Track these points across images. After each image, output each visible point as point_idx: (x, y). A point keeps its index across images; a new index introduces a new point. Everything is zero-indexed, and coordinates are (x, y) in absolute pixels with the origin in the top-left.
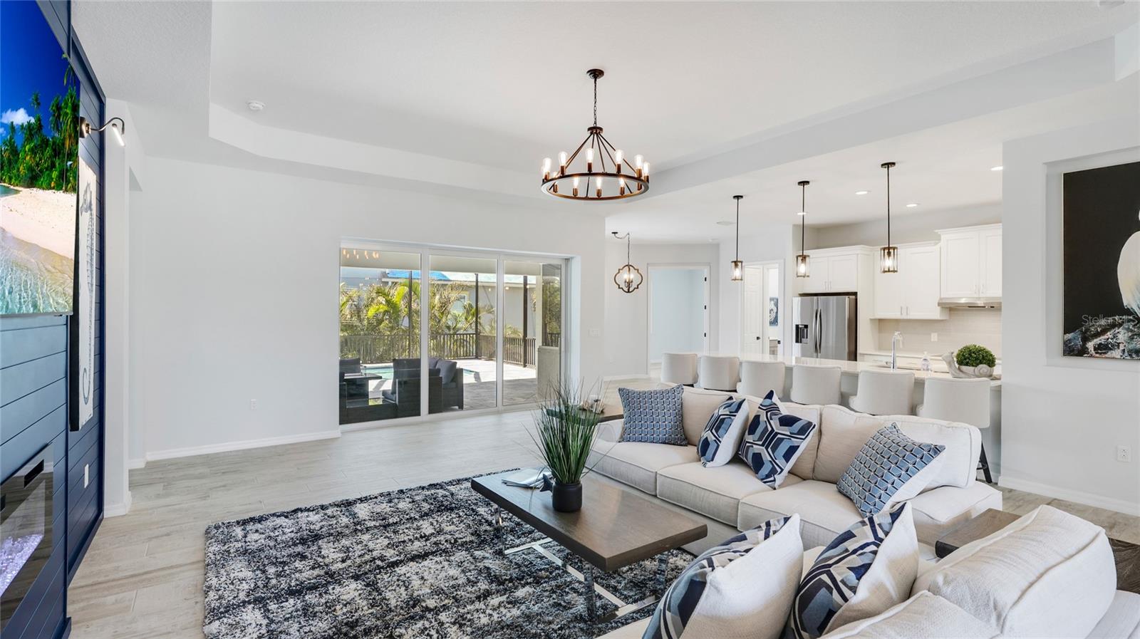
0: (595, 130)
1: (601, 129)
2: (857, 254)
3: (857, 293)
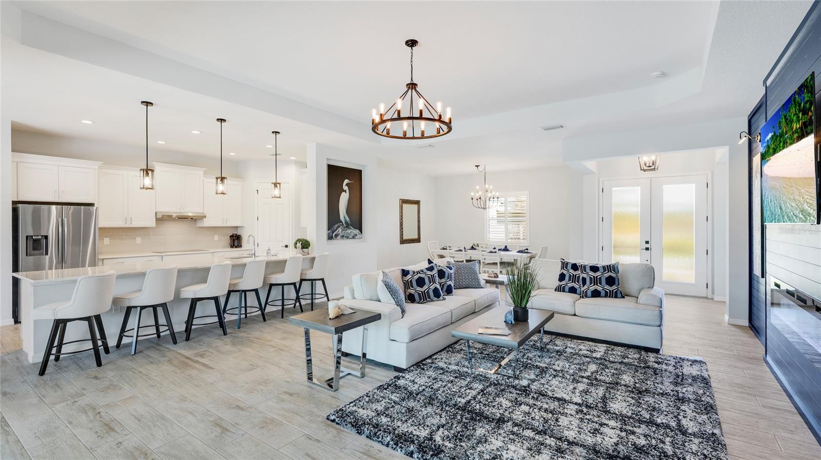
0: (412, 86)
1: (416, 85)
2: (95, 169)
3: (94, 204)
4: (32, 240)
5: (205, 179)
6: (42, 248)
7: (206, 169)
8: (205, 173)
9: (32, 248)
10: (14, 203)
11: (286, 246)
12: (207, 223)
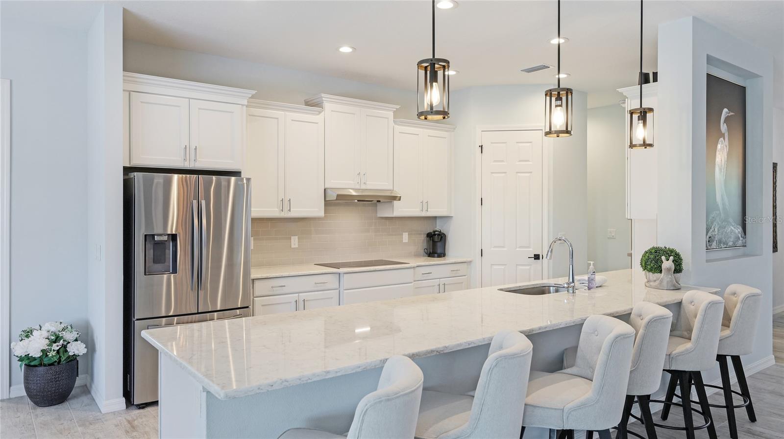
2: (242, 105)
3: (240, 173)
4: (153, 242)
5: (396, 126)
6: (167, 260)
7: (398, 107)
8: (396, 114)
9: (152, 260)
10: (127, 170)
11: (537, 257)
12: (400, 209)
